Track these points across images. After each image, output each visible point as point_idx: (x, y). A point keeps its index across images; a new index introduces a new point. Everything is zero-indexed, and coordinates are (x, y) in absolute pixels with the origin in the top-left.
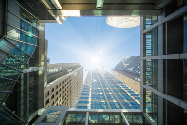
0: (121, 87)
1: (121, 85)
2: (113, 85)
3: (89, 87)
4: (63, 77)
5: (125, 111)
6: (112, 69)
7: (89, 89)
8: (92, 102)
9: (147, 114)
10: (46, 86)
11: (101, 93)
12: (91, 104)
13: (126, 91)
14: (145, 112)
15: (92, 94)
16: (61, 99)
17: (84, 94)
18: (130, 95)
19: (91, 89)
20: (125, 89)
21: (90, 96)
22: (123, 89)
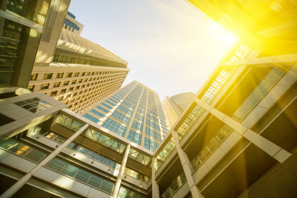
0: (159, 121)
1: (161, 120)
2: (151, 114)
3: (119, 101)
4: (88, 66)
5: (135, 145)
6: (167, 97)
7: (117, 103)
8: (109, 118)
9: (156, 160)
10: (49, 64)
11: (128, 115)
12: (107, 121)
13: (161, 129)
14: (156, 157)
15: (116, 110)
16: (70, 95)
17: (105, 105)
18: (162, 135)
19: (119, 104)
20: (162, 127)
21: (113, 111)
22: (160, 125)
